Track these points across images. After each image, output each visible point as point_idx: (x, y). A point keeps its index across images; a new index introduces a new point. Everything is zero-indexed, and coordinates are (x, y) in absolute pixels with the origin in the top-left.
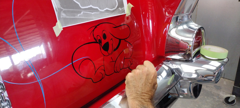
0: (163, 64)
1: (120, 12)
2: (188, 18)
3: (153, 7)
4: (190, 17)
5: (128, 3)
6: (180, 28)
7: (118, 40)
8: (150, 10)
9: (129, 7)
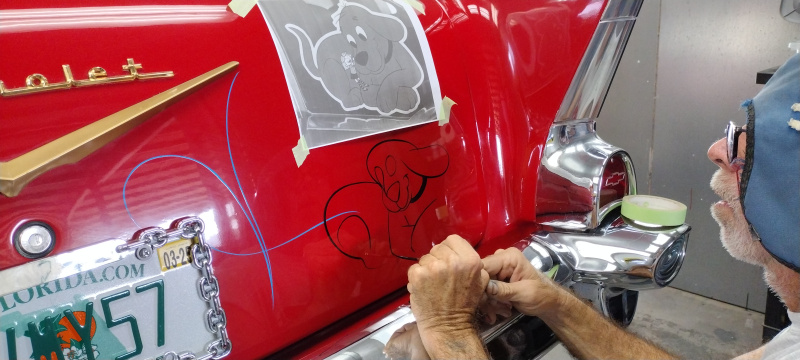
0: (532, 240)
1: (424, 117)
2: (588, 131)
3: (503, 103)
4: (591, 126)
5: (443, 97)
6: (571, 150)
7: (421, 179)
8: (497, 109)
9: (444, 104)
